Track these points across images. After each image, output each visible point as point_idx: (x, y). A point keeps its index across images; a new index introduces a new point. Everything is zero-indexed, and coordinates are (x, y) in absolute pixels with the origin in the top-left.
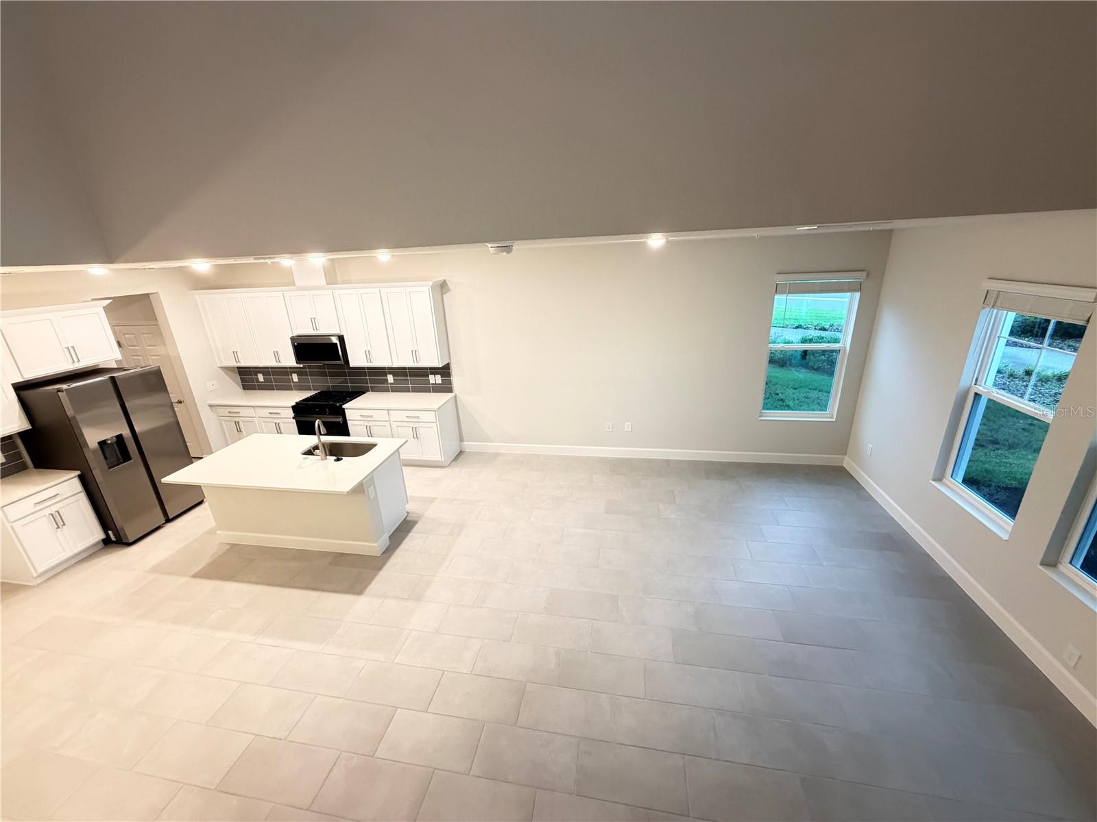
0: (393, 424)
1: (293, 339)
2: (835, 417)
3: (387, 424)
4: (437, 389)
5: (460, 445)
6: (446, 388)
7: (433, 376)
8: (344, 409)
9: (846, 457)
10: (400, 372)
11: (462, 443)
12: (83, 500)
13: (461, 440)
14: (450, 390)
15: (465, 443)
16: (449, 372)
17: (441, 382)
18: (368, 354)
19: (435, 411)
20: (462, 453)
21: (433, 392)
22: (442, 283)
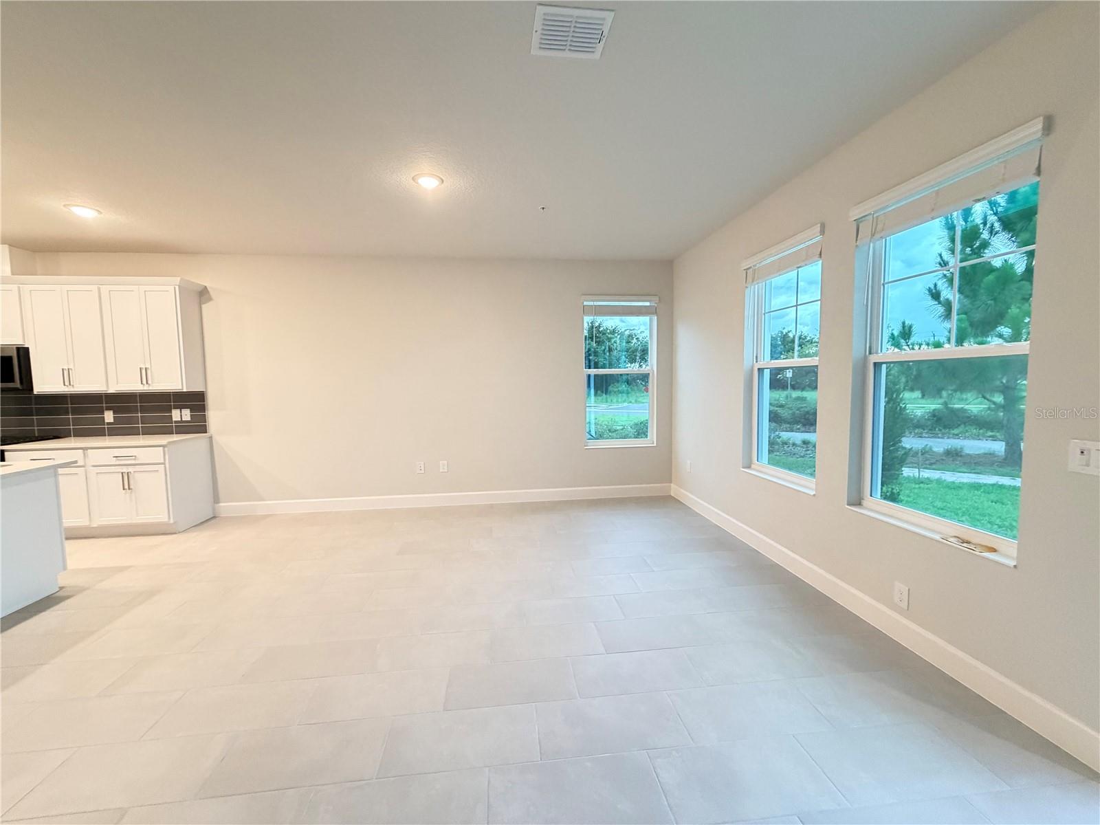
2: (655, 443)
4: (183, 428)
5: (214, 509)
6: (198, 426)
7: (178, 411)
9: (672, 485)
11: (217, 505)
13: (216, 499)
14: (202, 429)
15: (222, 504)
16: (204, 405)
17: (189, 419)
18: (66, 374)
19: (164, 446)
20: (214, 517)
21: (177, 433)
22: (200, 289)
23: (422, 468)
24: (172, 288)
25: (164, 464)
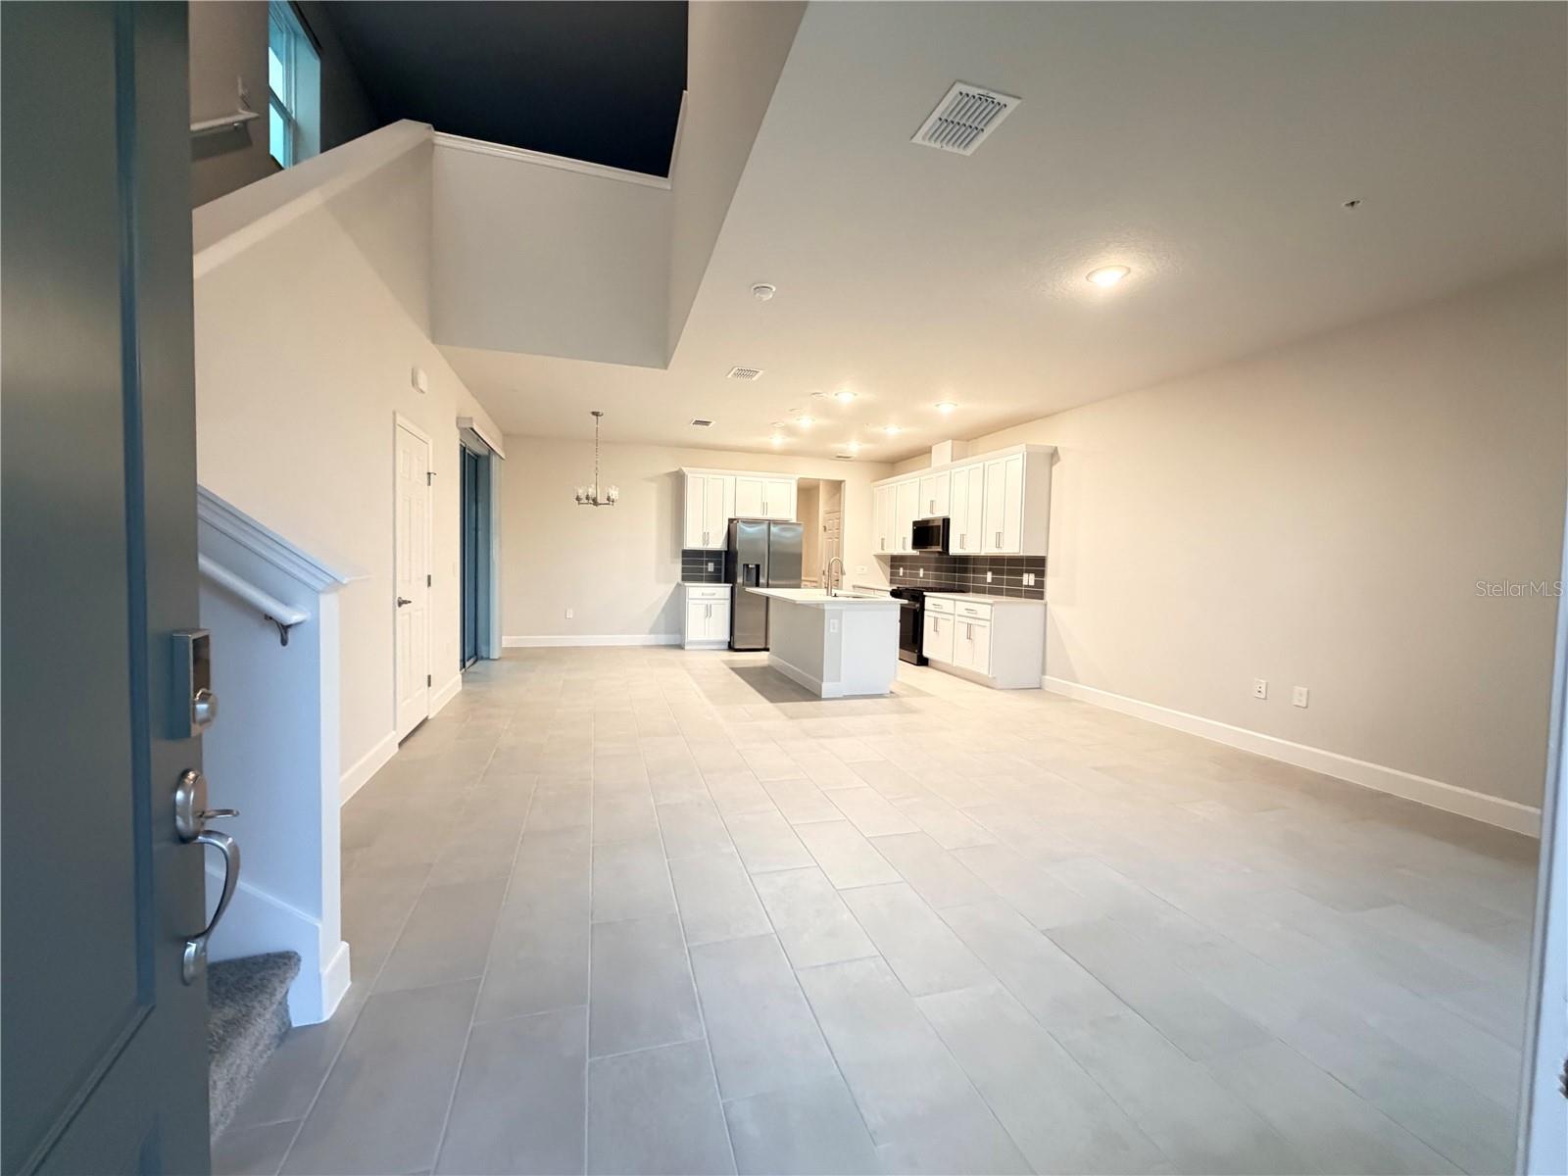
0: (957, 617)
1: (915, 523)
3: (951, 617)
5: (1041, 680)
6: (1037, 592)
7: (1027, 575)
8: (925, 596)
10: (997, 563)
11: (1043, 677)
12: (728, 603)
13: (1044, 672)
14: (1041, 595)
15: (1047, 677)
16: (1044, 570)
17: (1033, 584)
18: (962, 539)
19: (991, 605)
20: (1040, 688)
21: (1026, 597)
22: (1051, 451)
23: (1263, 690)
24: (1021, 455)
25: (990, 621)
